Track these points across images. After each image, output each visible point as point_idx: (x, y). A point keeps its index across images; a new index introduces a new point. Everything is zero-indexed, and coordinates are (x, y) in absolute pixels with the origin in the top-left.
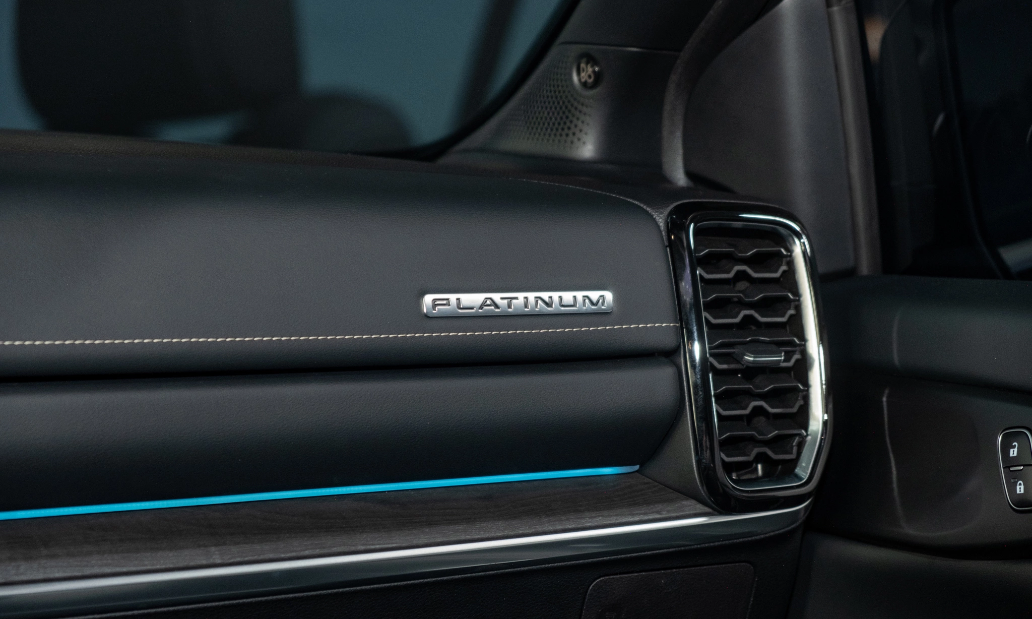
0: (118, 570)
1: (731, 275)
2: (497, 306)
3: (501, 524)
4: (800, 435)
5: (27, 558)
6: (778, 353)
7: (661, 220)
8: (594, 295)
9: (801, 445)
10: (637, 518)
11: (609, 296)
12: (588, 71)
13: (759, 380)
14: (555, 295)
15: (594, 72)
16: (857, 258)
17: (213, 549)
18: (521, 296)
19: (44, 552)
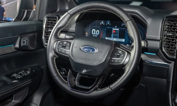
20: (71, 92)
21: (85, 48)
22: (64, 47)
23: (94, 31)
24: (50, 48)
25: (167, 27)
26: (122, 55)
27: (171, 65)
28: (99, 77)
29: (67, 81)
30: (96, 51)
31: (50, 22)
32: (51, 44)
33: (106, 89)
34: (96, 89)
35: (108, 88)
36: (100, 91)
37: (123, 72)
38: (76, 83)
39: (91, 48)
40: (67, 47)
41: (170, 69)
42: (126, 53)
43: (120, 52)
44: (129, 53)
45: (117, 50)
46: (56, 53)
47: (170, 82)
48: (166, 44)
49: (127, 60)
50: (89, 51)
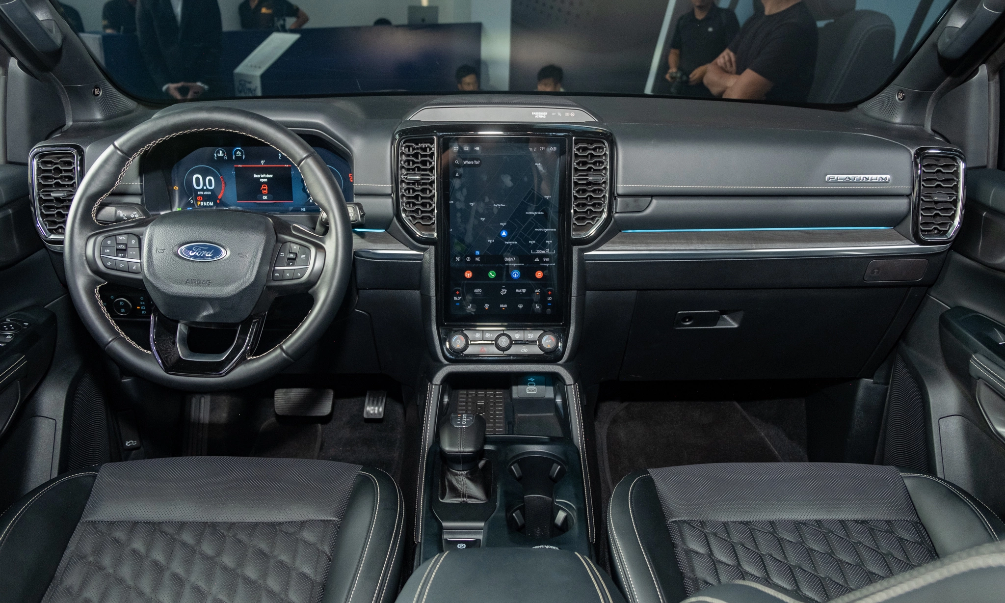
0: (726, 248)
1: (935, 171)
2: (850, 179)
3: (843, 243)
4: (951, 223)
5: (702, 243)
6: (947, 197)
7: (913, 152)
8: (884, 176)
9: (950, 226)
10: (888, 245)
11: (888, 177)
12: (901, 96)
13: (939, 204)
14: (870, 176)
15: (903, 96)
16: (988, 162)
17: (754, 244)
18: (859, 176)
19: (707, 242)
20: (170, 381)
21: (190, 249)
22: (123, 251)
23: (197, 179)
24: (77, 260)
25: (404, 158)
26: (303, 257)
27: (427, 255)
28: (246, 324)
29: (149, 349)
30: (225, 254)
31: (50, 167)
32: (78, 249)
33: (273, 355)
34: (243, 360)
35: (278, 351)
36: (255, 365)
37: (310, 302)
38: (181, 351)
39: (209, 249)
40: (131, 252)
41: (426, 265)
42: (313, 250)
43: (295, 248)
44: (320, 248)
45: (285, 242)
46: (96, 271)
47: (430, 298)
48: (408, 203)
49: (319, 264)
50: (204, 257)
